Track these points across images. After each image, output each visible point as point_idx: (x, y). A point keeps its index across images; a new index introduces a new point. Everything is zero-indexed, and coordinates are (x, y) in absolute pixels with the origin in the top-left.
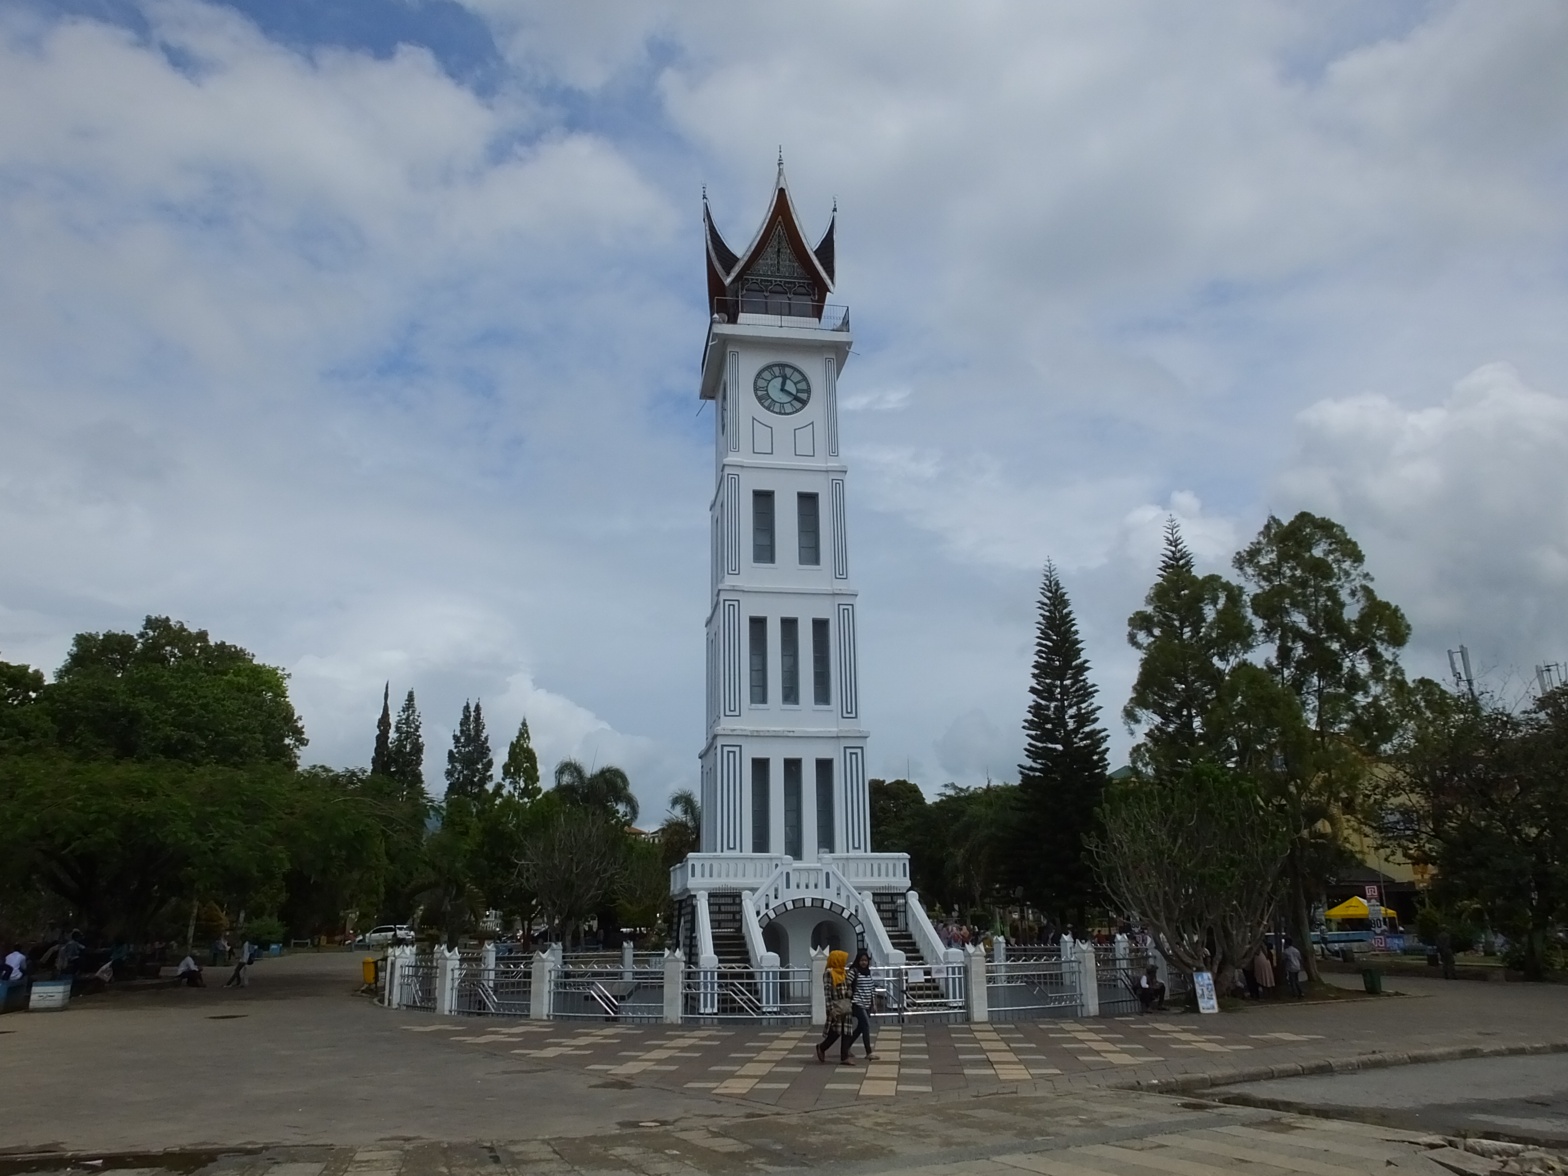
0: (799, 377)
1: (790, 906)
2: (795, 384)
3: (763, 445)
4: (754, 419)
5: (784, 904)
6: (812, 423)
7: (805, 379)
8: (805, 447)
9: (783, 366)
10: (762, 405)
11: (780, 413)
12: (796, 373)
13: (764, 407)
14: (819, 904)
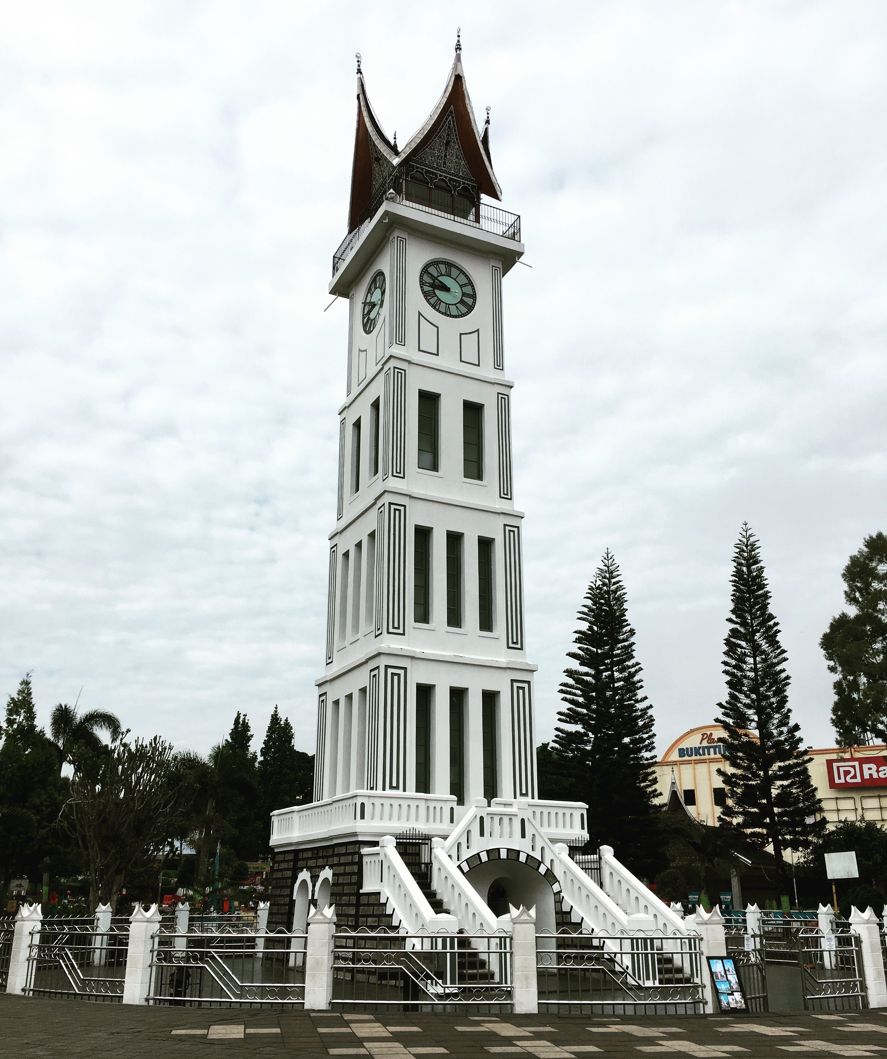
0: (464, 280)
1: (484, 858)
2: (461, 286)
3: (429, 344)
4: (420, 314)
5: (478, 854)
6: (478, 330)
7: (471, 283)
8: (470, 354)
9: (449, 265)
10: (428, 301)
11: (445, 314)
12: (461, 275)
13: (430, 304)
14: (513, 856)
